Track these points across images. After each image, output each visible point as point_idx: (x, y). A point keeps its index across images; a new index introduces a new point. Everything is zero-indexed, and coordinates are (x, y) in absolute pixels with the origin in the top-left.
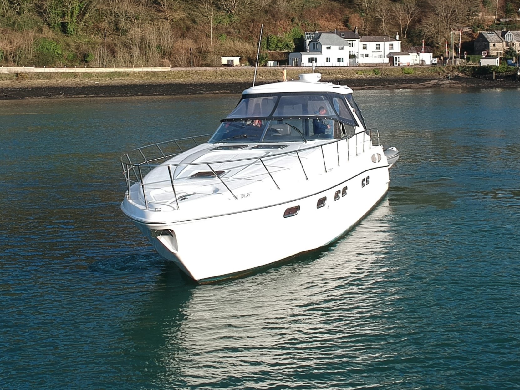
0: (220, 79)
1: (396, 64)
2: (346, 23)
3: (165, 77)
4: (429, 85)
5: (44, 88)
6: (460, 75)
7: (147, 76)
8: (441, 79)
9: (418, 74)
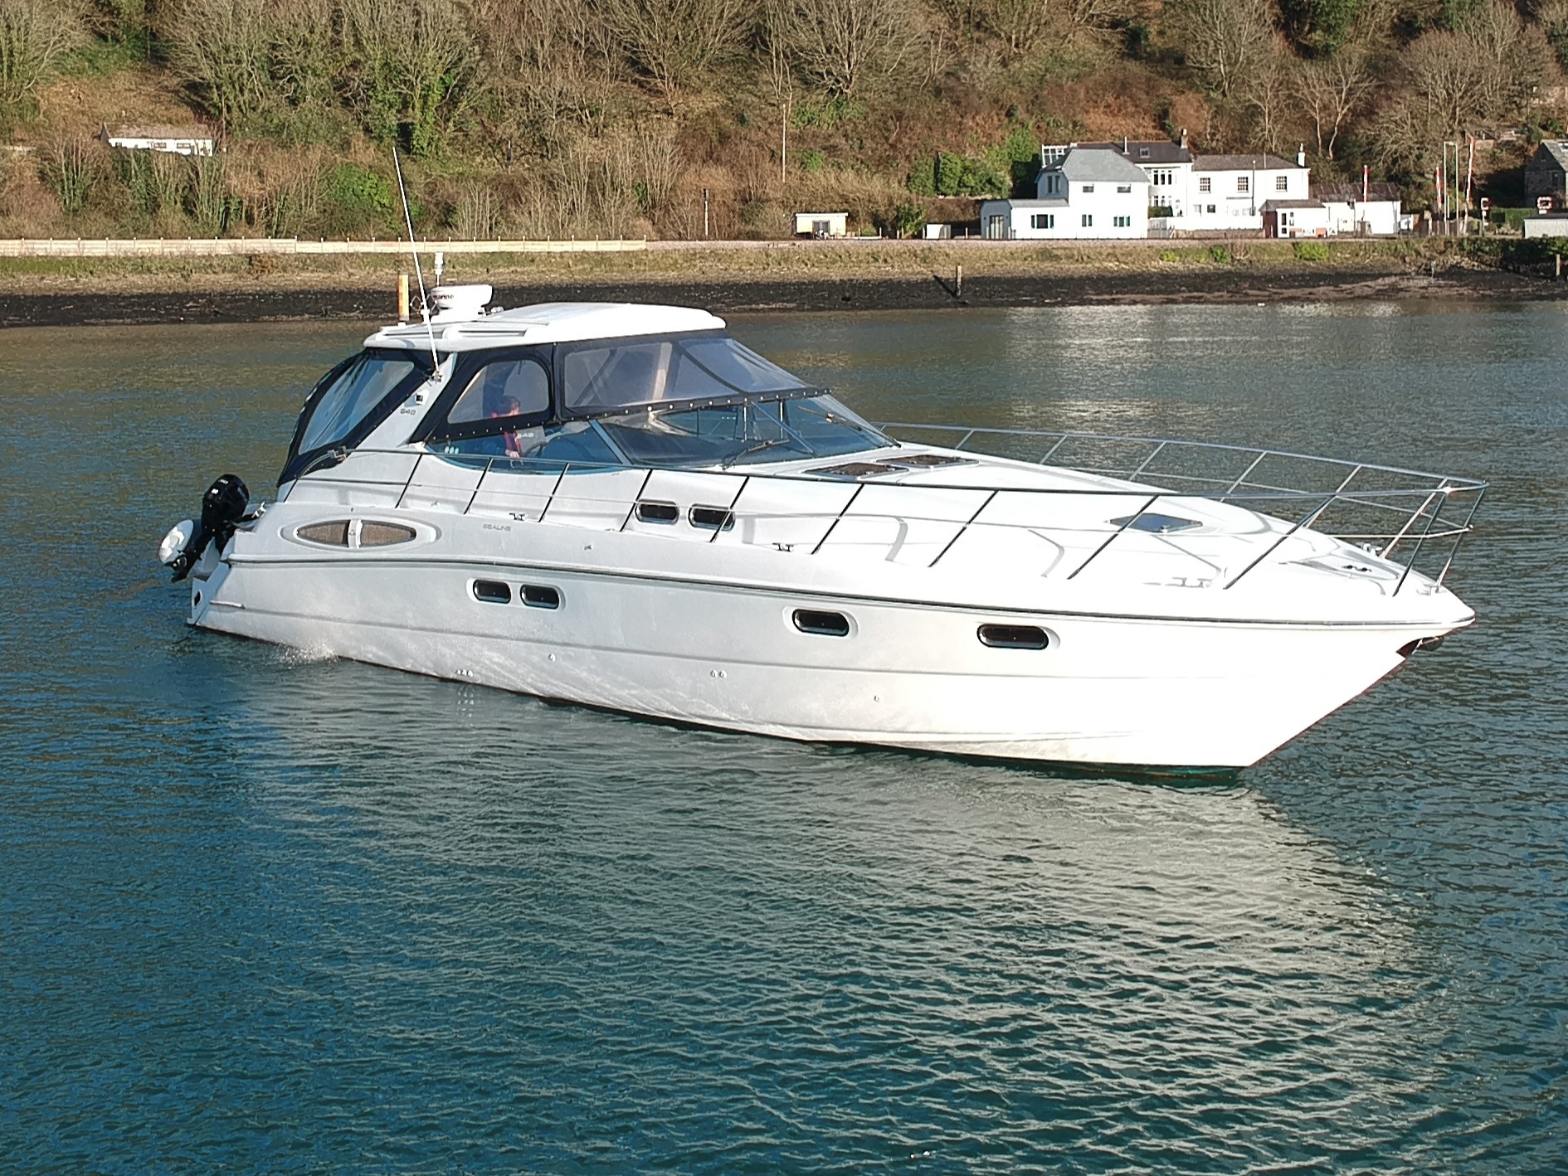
0: (775, 273)
1: (1284, 231)
2: (1162, 119)
3: (631, 266)
4: (1368, 291)
5: (315, 293)
6: (1463, 264)
7: (582, 264)
8: (1406, 274)
9: (1341, 259)
